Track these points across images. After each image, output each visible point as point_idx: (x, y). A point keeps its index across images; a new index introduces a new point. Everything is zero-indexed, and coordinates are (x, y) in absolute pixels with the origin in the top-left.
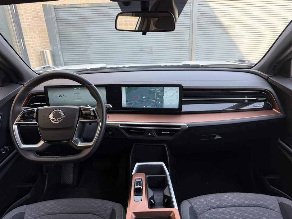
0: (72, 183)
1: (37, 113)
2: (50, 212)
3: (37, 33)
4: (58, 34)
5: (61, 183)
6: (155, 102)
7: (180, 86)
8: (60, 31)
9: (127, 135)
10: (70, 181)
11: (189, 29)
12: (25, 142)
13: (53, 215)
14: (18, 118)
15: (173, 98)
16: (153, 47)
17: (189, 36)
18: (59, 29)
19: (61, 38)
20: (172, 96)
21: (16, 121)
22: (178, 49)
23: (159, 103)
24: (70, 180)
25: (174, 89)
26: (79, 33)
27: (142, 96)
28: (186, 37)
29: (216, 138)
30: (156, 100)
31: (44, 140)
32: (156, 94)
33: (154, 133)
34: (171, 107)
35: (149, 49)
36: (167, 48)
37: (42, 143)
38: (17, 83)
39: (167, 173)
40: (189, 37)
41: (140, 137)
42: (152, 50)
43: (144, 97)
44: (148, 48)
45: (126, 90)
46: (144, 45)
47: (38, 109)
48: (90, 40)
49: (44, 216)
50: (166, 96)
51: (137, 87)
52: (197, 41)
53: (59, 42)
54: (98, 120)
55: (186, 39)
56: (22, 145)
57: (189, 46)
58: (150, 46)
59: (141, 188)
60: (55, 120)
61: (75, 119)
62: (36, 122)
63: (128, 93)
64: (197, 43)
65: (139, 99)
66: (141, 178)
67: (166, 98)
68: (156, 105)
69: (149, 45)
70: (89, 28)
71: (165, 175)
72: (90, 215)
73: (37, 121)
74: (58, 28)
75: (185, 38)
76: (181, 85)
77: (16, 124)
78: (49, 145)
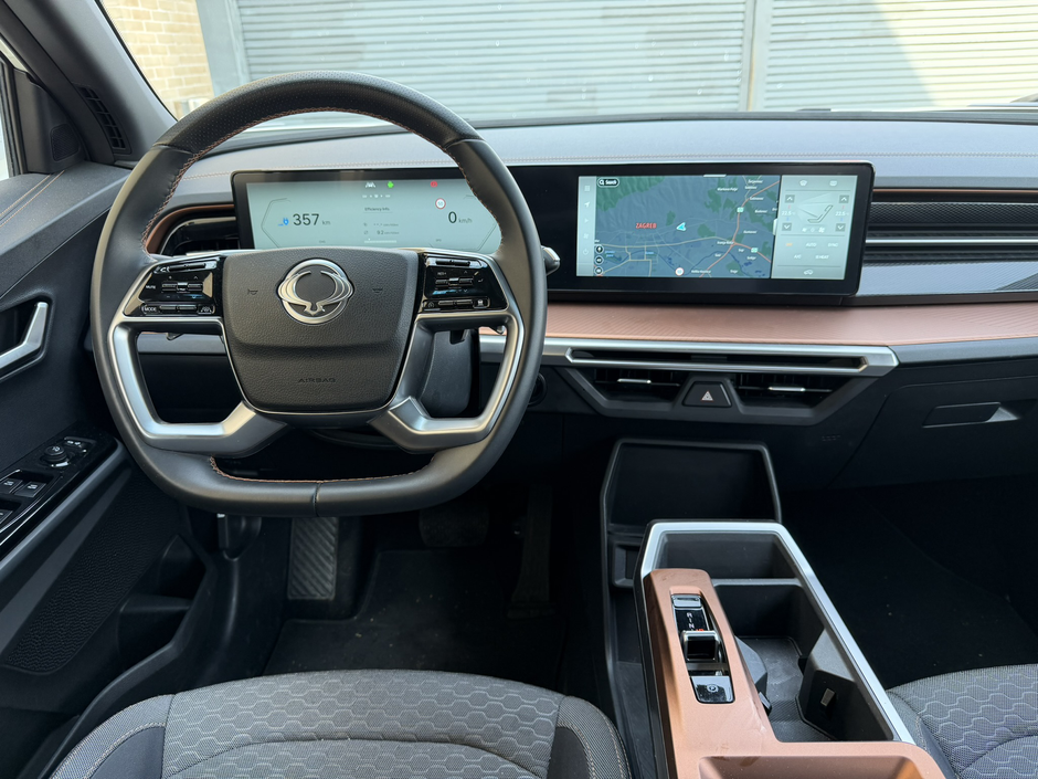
0: (332, 597)
1: (218, 274)
2: (276, 730)
3: (164, 33)
4: (241, 38)
5: (290, 597)
6: (737, 247)
7: (864, 172)
8: (247, 27)
9: (601, 399)
10: (327, 590)
11: (740, 17)
12: (164, 413)
13: (293, 746)
14: (131, 299)
15: (822, 230)
16: (599, 88)
17: (741, 46)
18: (246, 19)
19: (251, 52)
20: (816, 221)
21: (122, 308)
22: (696, 95)
23: (754, 254)
24: (323, 587)
25: (833, 183)
26: (320, 33)
27: (671, 220)
28: (726, 50)
29: (995, 418)
30: (740, 238)
31: (255, 403)
32: (740, 210)
33: (729, 392)
34: (808, 274)
35: (584, 96)
36: (656, 93)
37: (242, 416)
38: (112, 164)
39: (806, 569)
40: (738, 50)
41: (661, 409)
42: (593, 99)
43: (682, 227)
44: (580, 92)
45: (600, 192)
46: (564, 81)
47: (223, 259)
48: (362, 60)
49: (251, 748)
50: (788, 218)
51: (653, 177)
52: (770, 67)
53: (246, 70)
54: (510, 310)
55: (726, 58)
56: (153, 423)
57: (738, 86)
58: (587, 84)
59: (717, 638)
60: (308, 309)
61: (401, 304)
62: (215, 319)
63: (605, 209)
64: (769, 75)
65: (658, 237)
66: (695, 590)
67: (788, 227)
68: (736, 263)
69: (586, 80)
70: (355, 14)
71: (795, 582)
72: (459, 752)
73: (220, 312)
74: (241, 15)
75: (723, 54)
76: (869, 165)
77: (124, 325)
78: (277, 426)
